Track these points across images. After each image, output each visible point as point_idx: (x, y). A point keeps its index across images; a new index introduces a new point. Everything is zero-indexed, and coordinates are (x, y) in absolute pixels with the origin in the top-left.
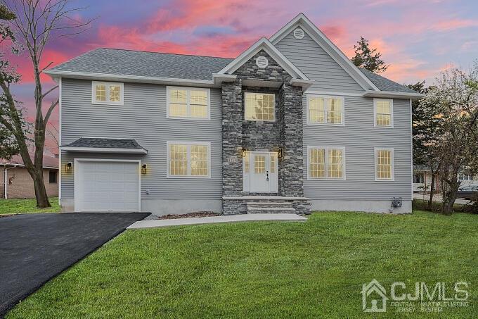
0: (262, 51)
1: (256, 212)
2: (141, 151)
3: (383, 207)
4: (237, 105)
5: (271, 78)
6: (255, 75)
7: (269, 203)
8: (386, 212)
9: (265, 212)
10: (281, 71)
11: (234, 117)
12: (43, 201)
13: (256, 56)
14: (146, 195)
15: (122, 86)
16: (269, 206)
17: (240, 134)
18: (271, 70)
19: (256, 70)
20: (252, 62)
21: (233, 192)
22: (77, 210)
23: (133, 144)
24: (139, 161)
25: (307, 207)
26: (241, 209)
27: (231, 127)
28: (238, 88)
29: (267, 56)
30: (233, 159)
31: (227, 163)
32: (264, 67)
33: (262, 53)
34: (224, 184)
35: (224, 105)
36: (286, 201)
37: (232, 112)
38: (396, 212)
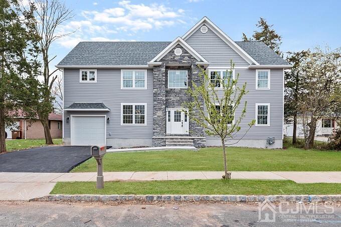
0: (179, 44)
1: (170, 145)
2: (107, 110)
3: (262, 144)
4: (162, 80)
5: (184, 61)
6: (173, 60)
7: (179, 140)
8: (264, 147)
9: (176, 145)
10: (190, 57)
11: (160, 88)
12: (49, 141)
13: (174, 48)
14: (109, 136)
15: (96, 71)
16: (179, 142)
17: (164, 98)
18: (184, 57)
19: (174, 57)
20: (172, 52)
21: (159, 134)
22: (72, 144)
23: (102, 106)
24: (106, 116)
25: (203, 143)
26: (162, 144)
27: (159, 94)
28: (163, 69)
29: (182, 48)
30: (160, 113)
31: (156, 116)
32: (179, 55)
33: (178, 46)
34: (154, 129)
35: (154, 80)
36: (190, 139)
37: (159, 85)
38: (270, 147)
